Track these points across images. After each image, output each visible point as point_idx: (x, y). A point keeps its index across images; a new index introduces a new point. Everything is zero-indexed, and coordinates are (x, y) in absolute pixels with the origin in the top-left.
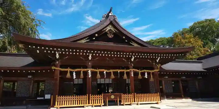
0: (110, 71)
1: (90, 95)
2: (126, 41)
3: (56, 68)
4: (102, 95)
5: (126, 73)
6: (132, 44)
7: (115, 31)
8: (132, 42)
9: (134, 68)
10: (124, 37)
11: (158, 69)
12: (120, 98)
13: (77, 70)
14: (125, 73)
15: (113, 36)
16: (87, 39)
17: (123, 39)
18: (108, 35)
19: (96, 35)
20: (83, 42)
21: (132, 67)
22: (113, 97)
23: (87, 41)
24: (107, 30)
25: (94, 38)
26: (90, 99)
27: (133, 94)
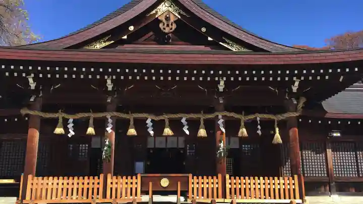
0: (161, 118)
1: (109, 176)
2: (210, 39)
3: (31, 113)
4: (139, 177)
5: (206, 121)
6: (226, 46)
7: (179, 14)
8: (224, 42)
9: (227, 109)
10: (204, 30)
12: (187, 183)
13: (79, 116)
14: (202, 122)
15: (174, 26)
16: (108, 40)
17: (201, 33)
18: (161, 25)
19: (132, 28)
20: (98, 46)
21: (222, 107)
22: (165, 183)
23: (107, 43)
24: (159, 13)
25: (125, 37)
26: (109, 186)
27: (220, 176)
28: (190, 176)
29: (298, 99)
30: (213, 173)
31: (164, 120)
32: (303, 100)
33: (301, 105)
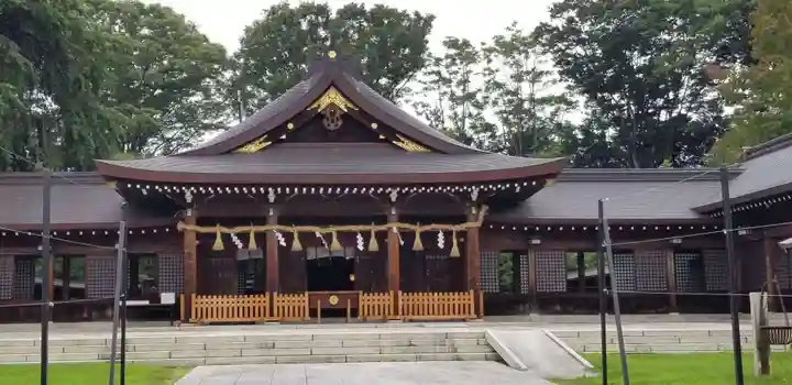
0: (330, 230)
1: (275, 294)
2: (382, 137)
3: (187, 227)
4: (307, 294)
5: (377, 233)
6: (400, 144)
7: (348, 108)
8: (399, 140)
9: (402, 219)
10: (374, 126)
11: (477, 219)
12: (356, 301)
14: (373, 235)
15: (340, 123)
16: (265, 141)
17: (371, 130)
18: (325, 122)
19: (290, 126)
20: (253, 148)
21: (395, 218)
22: (334, 300)
23: (264, 145)
24: (323, 107)
25: (284, 137)
26: (275, 304)
27: (392, 292)
28: (361, 292)
29: (479, 207)
30: (383, 289)
31: (331, 234)
32: (485, 208)
33: (482, 214)
